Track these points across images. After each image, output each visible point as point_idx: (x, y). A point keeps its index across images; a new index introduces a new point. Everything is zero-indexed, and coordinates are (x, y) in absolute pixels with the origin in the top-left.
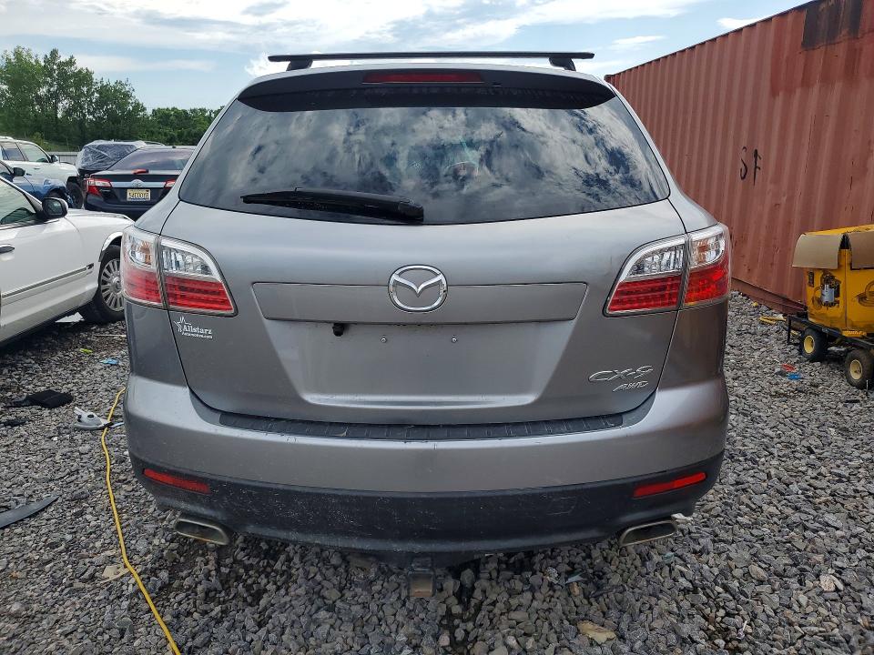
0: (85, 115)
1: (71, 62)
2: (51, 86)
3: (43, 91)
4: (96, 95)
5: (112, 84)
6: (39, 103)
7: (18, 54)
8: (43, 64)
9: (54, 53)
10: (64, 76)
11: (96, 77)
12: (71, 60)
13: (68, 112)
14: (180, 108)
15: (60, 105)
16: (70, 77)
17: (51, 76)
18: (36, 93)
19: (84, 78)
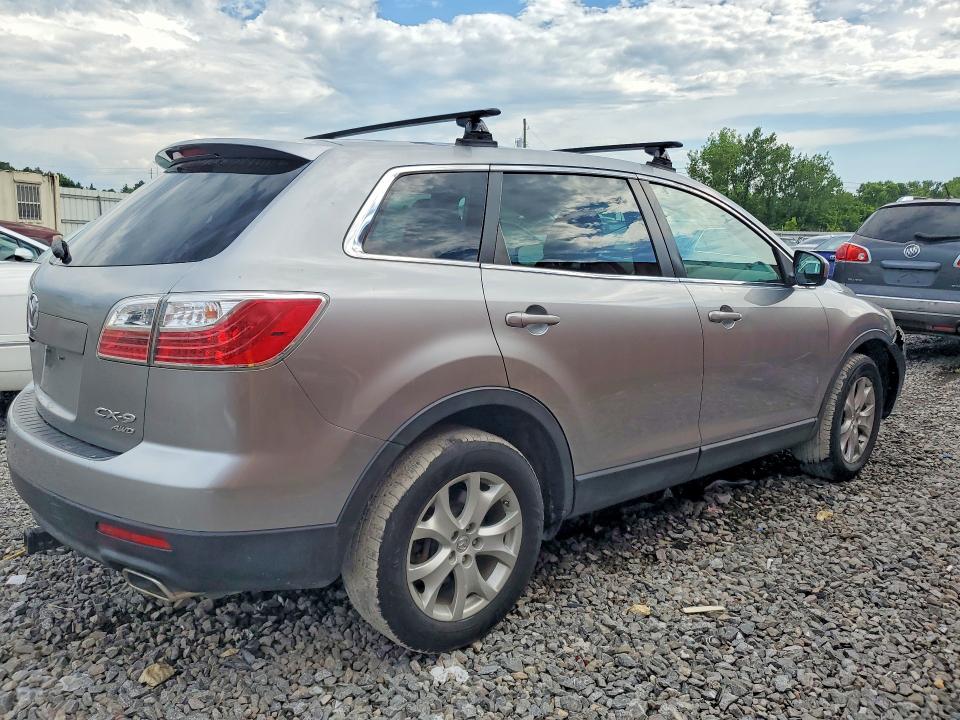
0: (775, 193)
1: (772, 139)
2: (748, 164)
3: (739, 170)
4: (792, 171)
5: (810, 158)
6: (734, 181)
7: (723, 135)
8: (744, 143)
9: (757, 132)
10: (762, 154)
11: (794, 153)
12: (771, 137)
13: (759, 190)
14: (896, 182)
15: (752, 182)
16: (768, 154)
17: (749, 154)
18: (732, 172)
19: (783, 154)
